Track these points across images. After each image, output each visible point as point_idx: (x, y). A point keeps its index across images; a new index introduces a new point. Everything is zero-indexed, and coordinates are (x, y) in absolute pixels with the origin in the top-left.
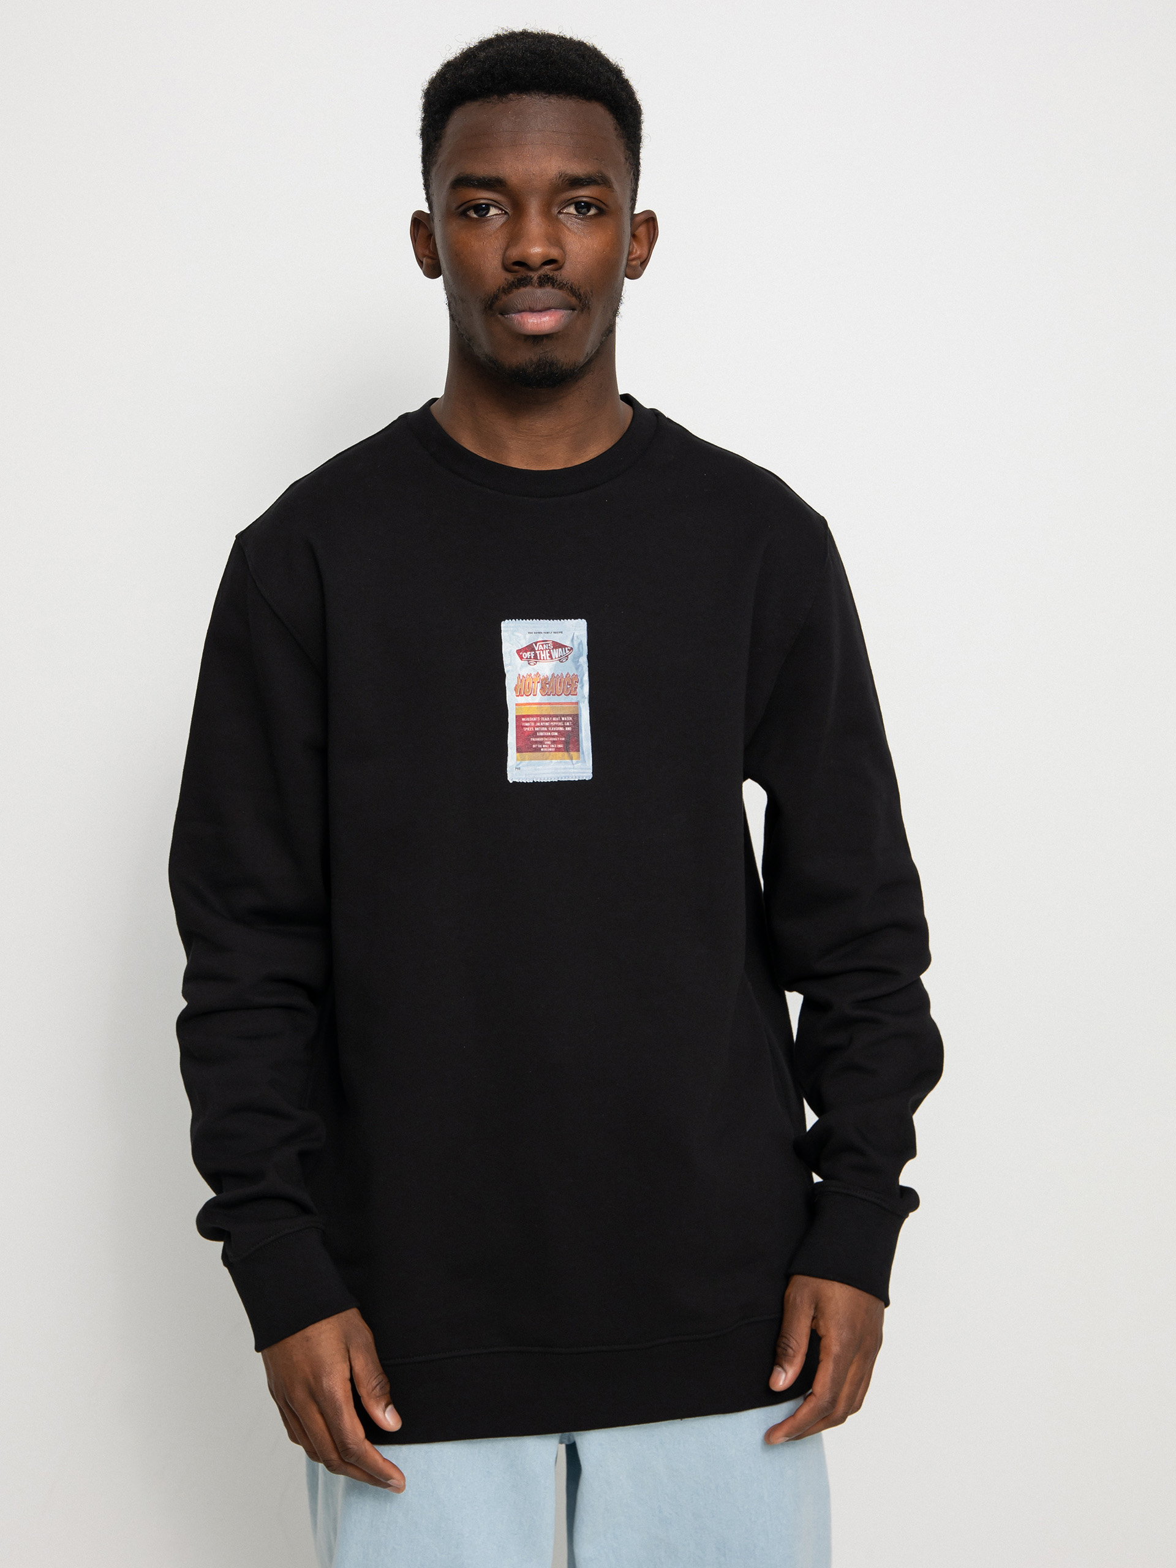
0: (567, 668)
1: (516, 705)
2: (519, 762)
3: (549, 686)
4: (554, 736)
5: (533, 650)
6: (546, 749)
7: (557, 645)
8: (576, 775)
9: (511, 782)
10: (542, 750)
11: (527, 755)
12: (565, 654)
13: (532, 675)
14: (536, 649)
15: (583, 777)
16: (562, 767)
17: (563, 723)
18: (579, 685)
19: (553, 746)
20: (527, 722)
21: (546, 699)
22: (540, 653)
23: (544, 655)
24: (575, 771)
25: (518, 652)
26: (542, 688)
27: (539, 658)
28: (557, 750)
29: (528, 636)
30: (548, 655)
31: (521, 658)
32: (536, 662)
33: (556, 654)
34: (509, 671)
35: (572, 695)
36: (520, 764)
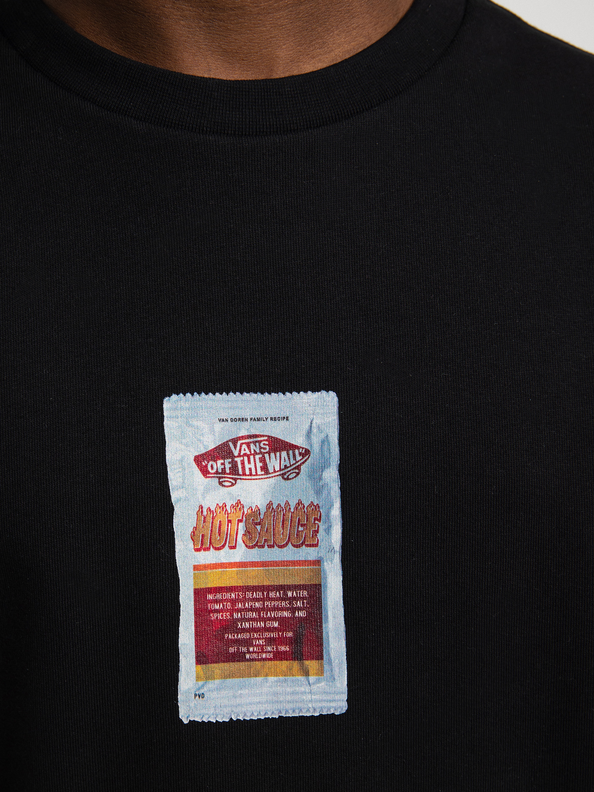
0: (298, 492)
1: (196, 568)
2: (201, 683)
3: (262, 528)
4: (273, 630)
5: (230, 454)
6: (255, 656)
7: (278, 445)
8: (317, 705)
9: (186, 722)
10: (248, 656)
11: (217, 668)
12: (293, 462)
13: (228, 508)
14: (236, 453)
15: (329, 709)
16: (288, 689)
17: (291, 604)
18: (322, 527)
19: (269, 649)
20: (216, 601)
21: (255, 555)
22: (243, 463)
23: (252, 466)
24: (314, 697)
25: (198, 460)
26: (248, 532)
27: (240, 472)
28: (278, 656)
29: (218, 426)
30: (259, 465)
31: (205, 472)
32: (235, 480)
33: (274, 463)
34: (179, 500)
35: (307, 546)
36: (203, 686)
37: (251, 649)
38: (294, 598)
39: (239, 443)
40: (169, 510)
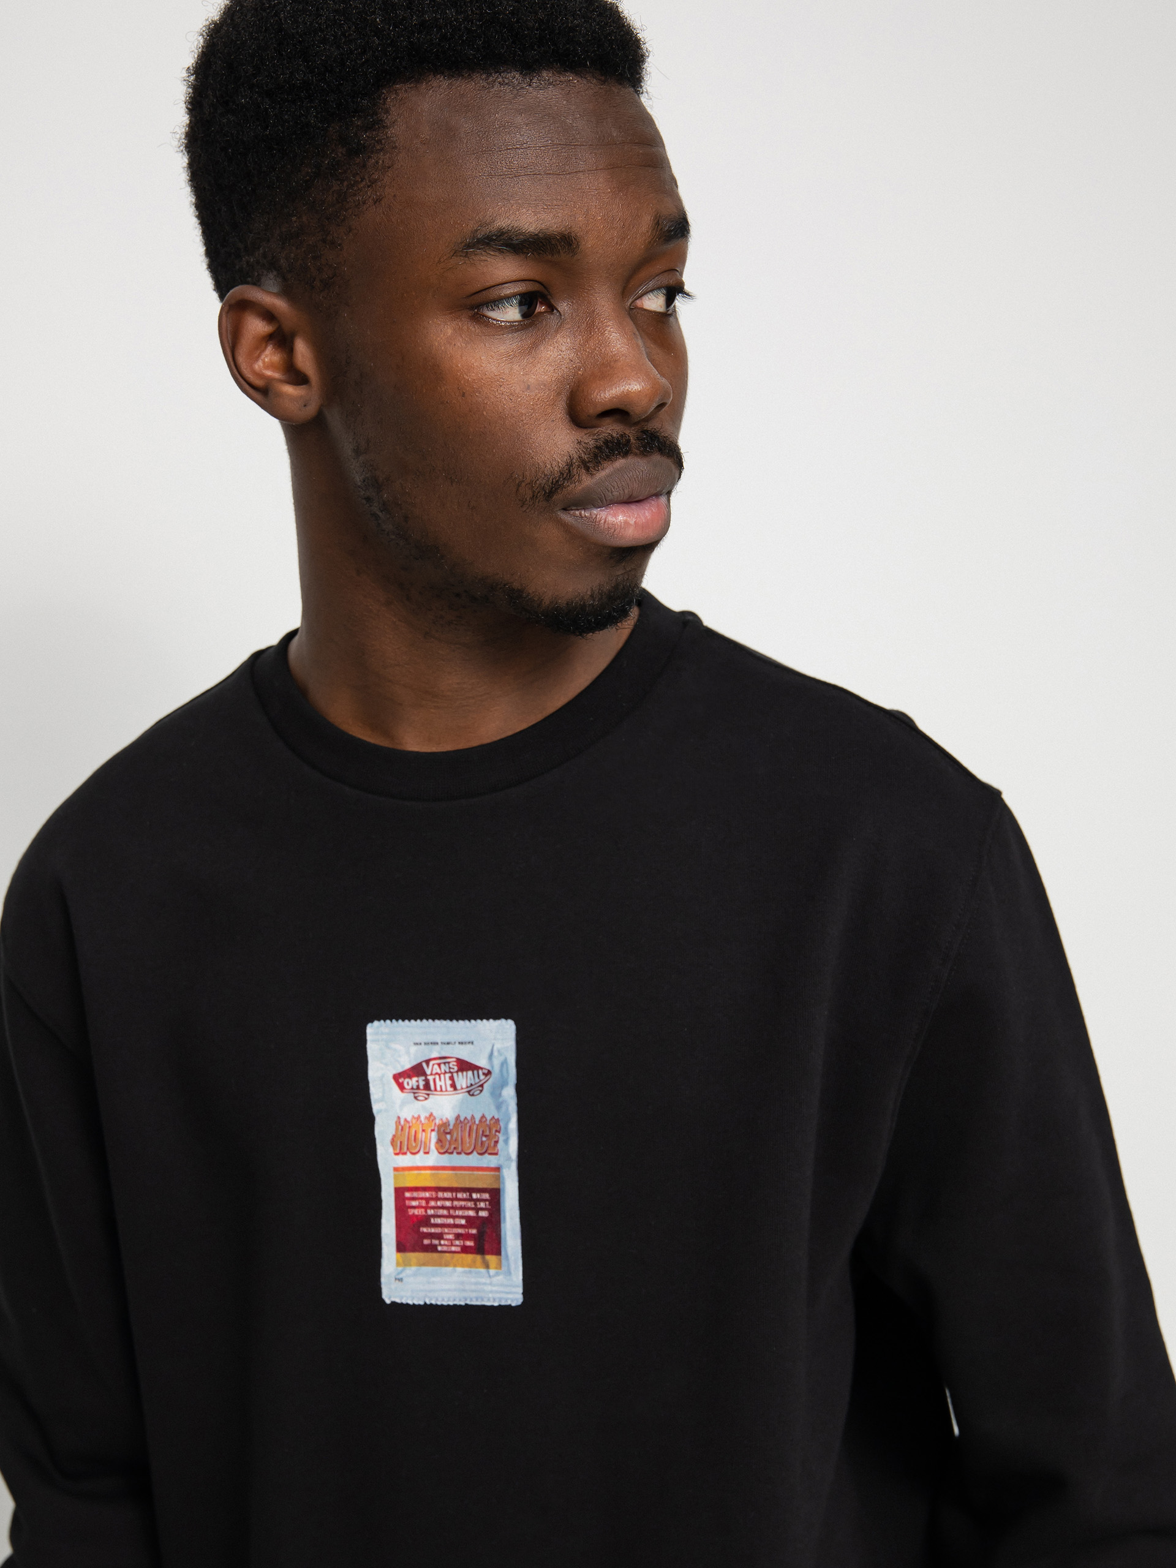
0: (482, 1107)
1: (396, 1169)
2: (400, 1269)
3: (452, 1137)
4: (461, 1226)
5: (424, 1074)
6: (445, 1248)
7: (464, 1066)
8: (498, 1295)
9: (388, 1302)
10: (439, 1248)
11: (413, 1256)
12: (477, 1080)
13: (422, 1119)
14: (428, 1072)
15: (506, 1300)
16: (473, 1280)
17: (475, 1204)
18: (501, 1137)
19: (457, 1242)
20: (414, 1199)
21: (446, 1160)
22: (434, 1080)
23: (442, 1083)
24: (494, 1289)
25: (396, 1077)
26: (440, 1141)
27: (432, 1087)
28: (465, 1250)
29: (414, 1049)
30: (449, 1082)
31: (401, 1087)
32: (428, 1095)
33: (463, 1080)
34: (380, 1111)
35: (490, 1154)
36: (401, 1272)
38: (478, 1200)
39: (431, 1063)
40: (370, 1119)
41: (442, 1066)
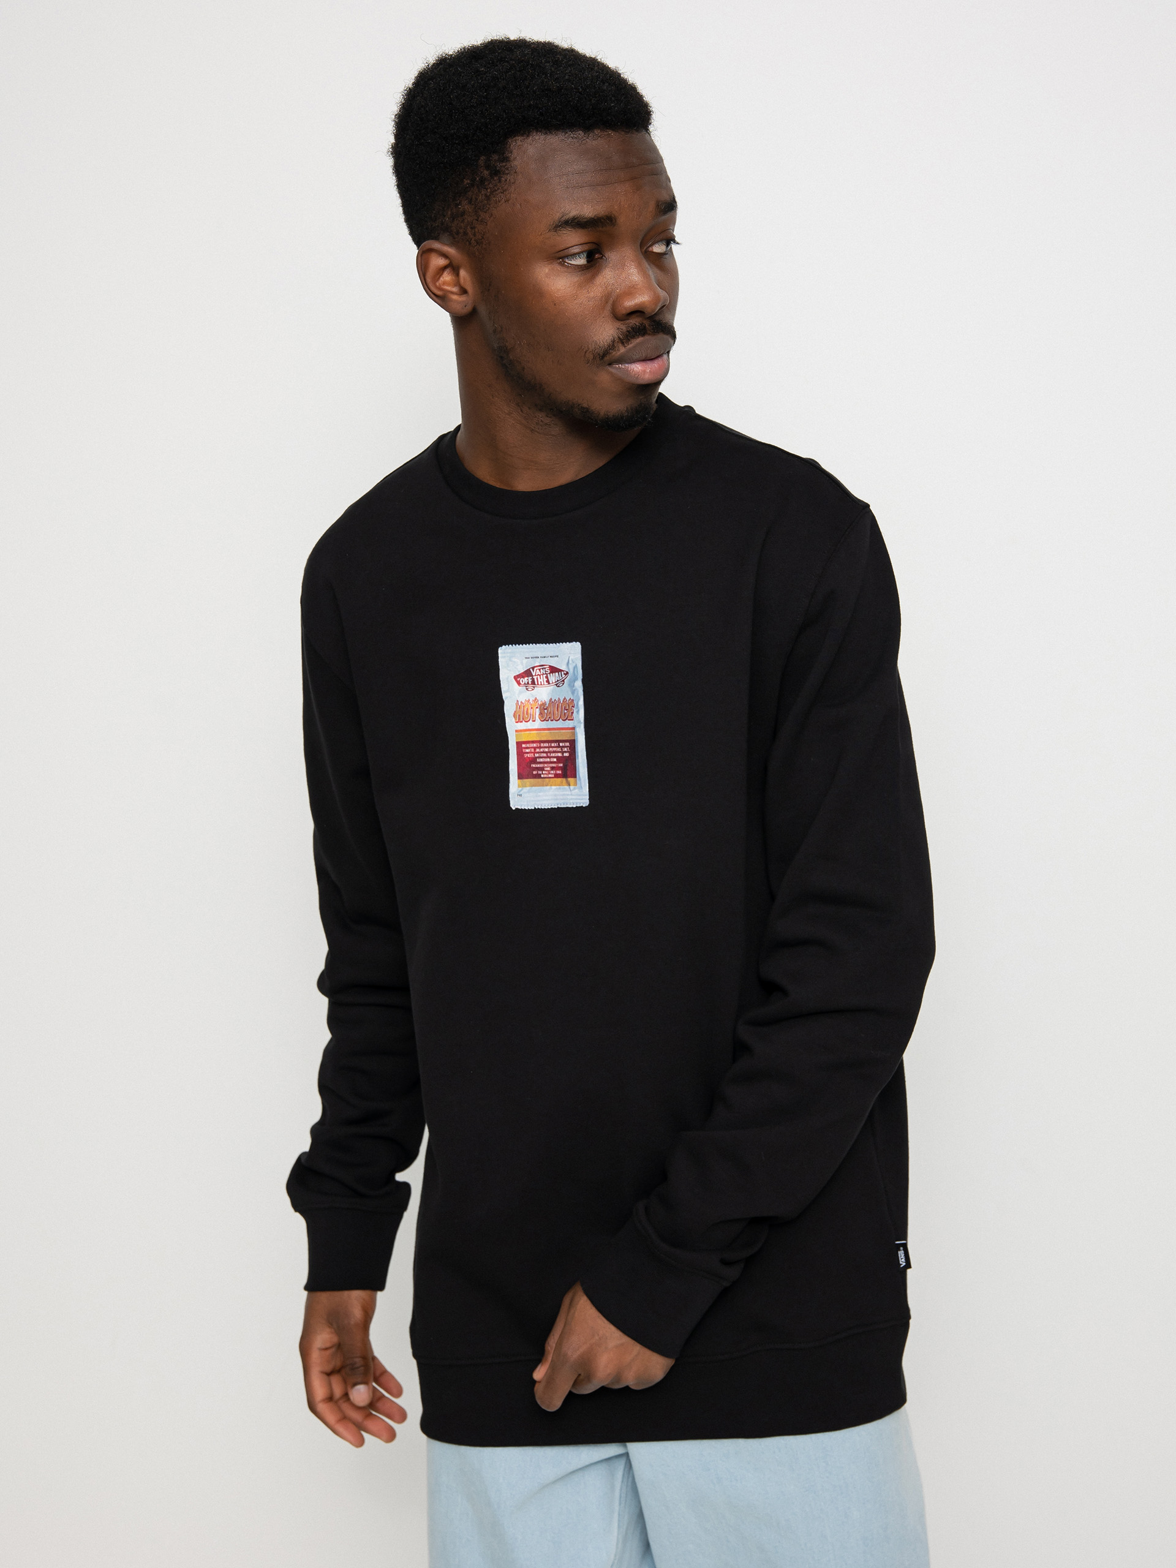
0: (564, 693)
1: (516, 731)
2: (520, 789)
3: (548, 711)
4: (554, 762)
5: (531, 675)
6: (545, 776)
7: (553, 670)
8: (574, 801)
9: (514, 809)
10: (542, 776)
11: (528, 781)
12: (561, 677)
13: (531, 701)
14: (534, 675)
15: (580, 804)
16: (561, 793)
17: (562, 749)
18: (575, 710)
19: (552, 772)
20: (527, 748)
21: (545, 725)
22: (537, 679)
23: (542, 680)
24: (573, 797)
25: (516, 678)
26: (541, 714)
27: (536, 683)
28: (557, 776)
29: (525, 661)
30: (546, 680)
31: (519, 684)
32: (534, 687)
33: (553, 678)
34: (507, 698)
35: (569, 720)
36: (521, 790)
37: (544, 772)
38: (563, 747)
39: (535, 669)
40: (501, 702)
41: (541, 670)
